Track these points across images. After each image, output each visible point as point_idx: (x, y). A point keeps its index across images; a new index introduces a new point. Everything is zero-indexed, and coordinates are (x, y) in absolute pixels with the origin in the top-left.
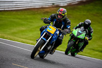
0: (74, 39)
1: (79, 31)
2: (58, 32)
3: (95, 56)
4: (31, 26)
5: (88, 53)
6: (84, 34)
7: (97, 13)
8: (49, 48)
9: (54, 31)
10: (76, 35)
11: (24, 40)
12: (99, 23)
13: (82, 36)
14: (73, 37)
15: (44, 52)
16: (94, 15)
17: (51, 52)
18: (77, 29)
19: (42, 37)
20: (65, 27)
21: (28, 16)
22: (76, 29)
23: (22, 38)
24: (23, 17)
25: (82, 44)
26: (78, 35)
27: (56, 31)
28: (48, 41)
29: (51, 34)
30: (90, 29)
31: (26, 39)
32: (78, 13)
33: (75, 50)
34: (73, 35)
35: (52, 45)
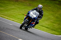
3: (43, 30)
5: (39, 28)
7: (47, 5)
11: (2, 16)
12: (48, 11)
16: (45, 6)
24: (3, 2)
32: (36, 4)
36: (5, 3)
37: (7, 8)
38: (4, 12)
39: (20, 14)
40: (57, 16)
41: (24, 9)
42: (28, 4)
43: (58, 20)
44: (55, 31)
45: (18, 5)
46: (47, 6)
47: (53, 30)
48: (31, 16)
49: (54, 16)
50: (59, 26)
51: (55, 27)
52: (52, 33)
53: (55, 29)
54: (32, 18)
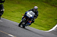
39: (9, 11)
40: (44, 13)
41: (13, 6)
42: (17, 2)
43: (45, 17)
44: (42, 27)
45: (7, 3)
46: (35, 4)
47: (40, 26)
48: (28, 16)
49: (41, 13)
50: (46, 22)
51: (42, 23)
52: (40, 29)
53: (42, 25)
54: (29, 17)
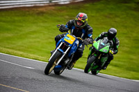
0: (96, 53)
1: (102, 43)
2: (77, 42)
4: (20, 31)
6: (108, 46)
7: (111, 14)
8: (66, 62)
9: (73, 41)
10: (97, 48)
11: (10, 51)
13: (106, 49)
14: (94, 50)
15: (60, 66)
17: (69, 66)
18: (99, 41)
19: (58, 48)
20: (86, 36)
21: (16, 18)
22: (97, 40)
23: (8, 48)
24: (9, 19)
25: (105, 59)
26: (100, 48)
27: (75, 41)
28: (65, 53)
29: (69, 44)
30: (116, 40)
31: (13, 49)
33: (97, 66)
34: (94, 48)
35: (70, 58)
36: (14, 22)
37: (21, 33)
38: (14, 42)
